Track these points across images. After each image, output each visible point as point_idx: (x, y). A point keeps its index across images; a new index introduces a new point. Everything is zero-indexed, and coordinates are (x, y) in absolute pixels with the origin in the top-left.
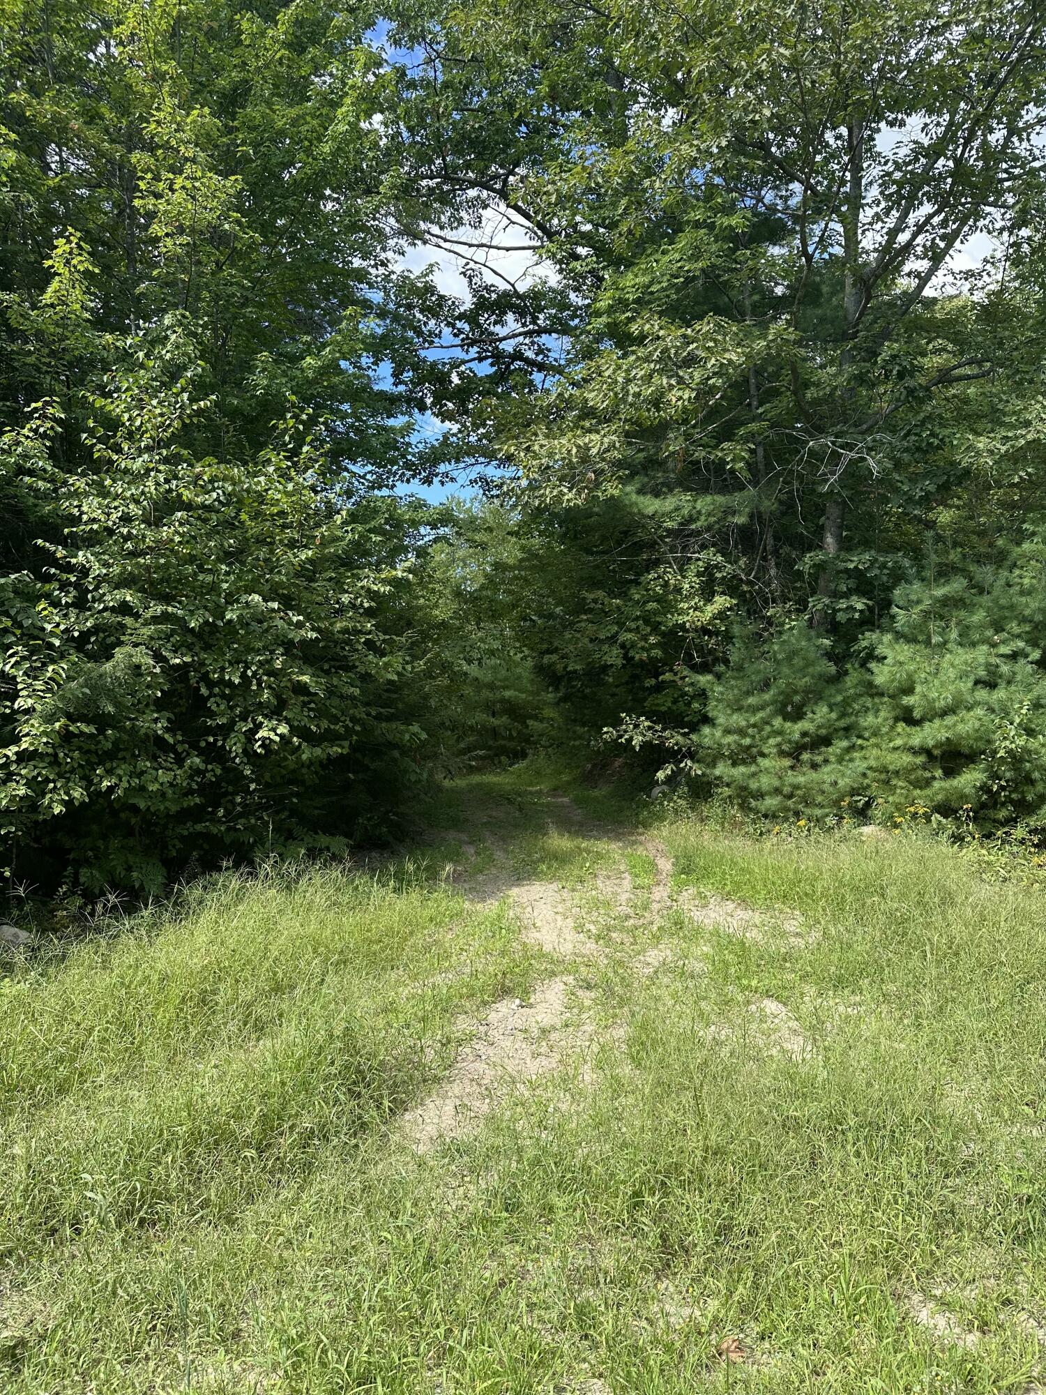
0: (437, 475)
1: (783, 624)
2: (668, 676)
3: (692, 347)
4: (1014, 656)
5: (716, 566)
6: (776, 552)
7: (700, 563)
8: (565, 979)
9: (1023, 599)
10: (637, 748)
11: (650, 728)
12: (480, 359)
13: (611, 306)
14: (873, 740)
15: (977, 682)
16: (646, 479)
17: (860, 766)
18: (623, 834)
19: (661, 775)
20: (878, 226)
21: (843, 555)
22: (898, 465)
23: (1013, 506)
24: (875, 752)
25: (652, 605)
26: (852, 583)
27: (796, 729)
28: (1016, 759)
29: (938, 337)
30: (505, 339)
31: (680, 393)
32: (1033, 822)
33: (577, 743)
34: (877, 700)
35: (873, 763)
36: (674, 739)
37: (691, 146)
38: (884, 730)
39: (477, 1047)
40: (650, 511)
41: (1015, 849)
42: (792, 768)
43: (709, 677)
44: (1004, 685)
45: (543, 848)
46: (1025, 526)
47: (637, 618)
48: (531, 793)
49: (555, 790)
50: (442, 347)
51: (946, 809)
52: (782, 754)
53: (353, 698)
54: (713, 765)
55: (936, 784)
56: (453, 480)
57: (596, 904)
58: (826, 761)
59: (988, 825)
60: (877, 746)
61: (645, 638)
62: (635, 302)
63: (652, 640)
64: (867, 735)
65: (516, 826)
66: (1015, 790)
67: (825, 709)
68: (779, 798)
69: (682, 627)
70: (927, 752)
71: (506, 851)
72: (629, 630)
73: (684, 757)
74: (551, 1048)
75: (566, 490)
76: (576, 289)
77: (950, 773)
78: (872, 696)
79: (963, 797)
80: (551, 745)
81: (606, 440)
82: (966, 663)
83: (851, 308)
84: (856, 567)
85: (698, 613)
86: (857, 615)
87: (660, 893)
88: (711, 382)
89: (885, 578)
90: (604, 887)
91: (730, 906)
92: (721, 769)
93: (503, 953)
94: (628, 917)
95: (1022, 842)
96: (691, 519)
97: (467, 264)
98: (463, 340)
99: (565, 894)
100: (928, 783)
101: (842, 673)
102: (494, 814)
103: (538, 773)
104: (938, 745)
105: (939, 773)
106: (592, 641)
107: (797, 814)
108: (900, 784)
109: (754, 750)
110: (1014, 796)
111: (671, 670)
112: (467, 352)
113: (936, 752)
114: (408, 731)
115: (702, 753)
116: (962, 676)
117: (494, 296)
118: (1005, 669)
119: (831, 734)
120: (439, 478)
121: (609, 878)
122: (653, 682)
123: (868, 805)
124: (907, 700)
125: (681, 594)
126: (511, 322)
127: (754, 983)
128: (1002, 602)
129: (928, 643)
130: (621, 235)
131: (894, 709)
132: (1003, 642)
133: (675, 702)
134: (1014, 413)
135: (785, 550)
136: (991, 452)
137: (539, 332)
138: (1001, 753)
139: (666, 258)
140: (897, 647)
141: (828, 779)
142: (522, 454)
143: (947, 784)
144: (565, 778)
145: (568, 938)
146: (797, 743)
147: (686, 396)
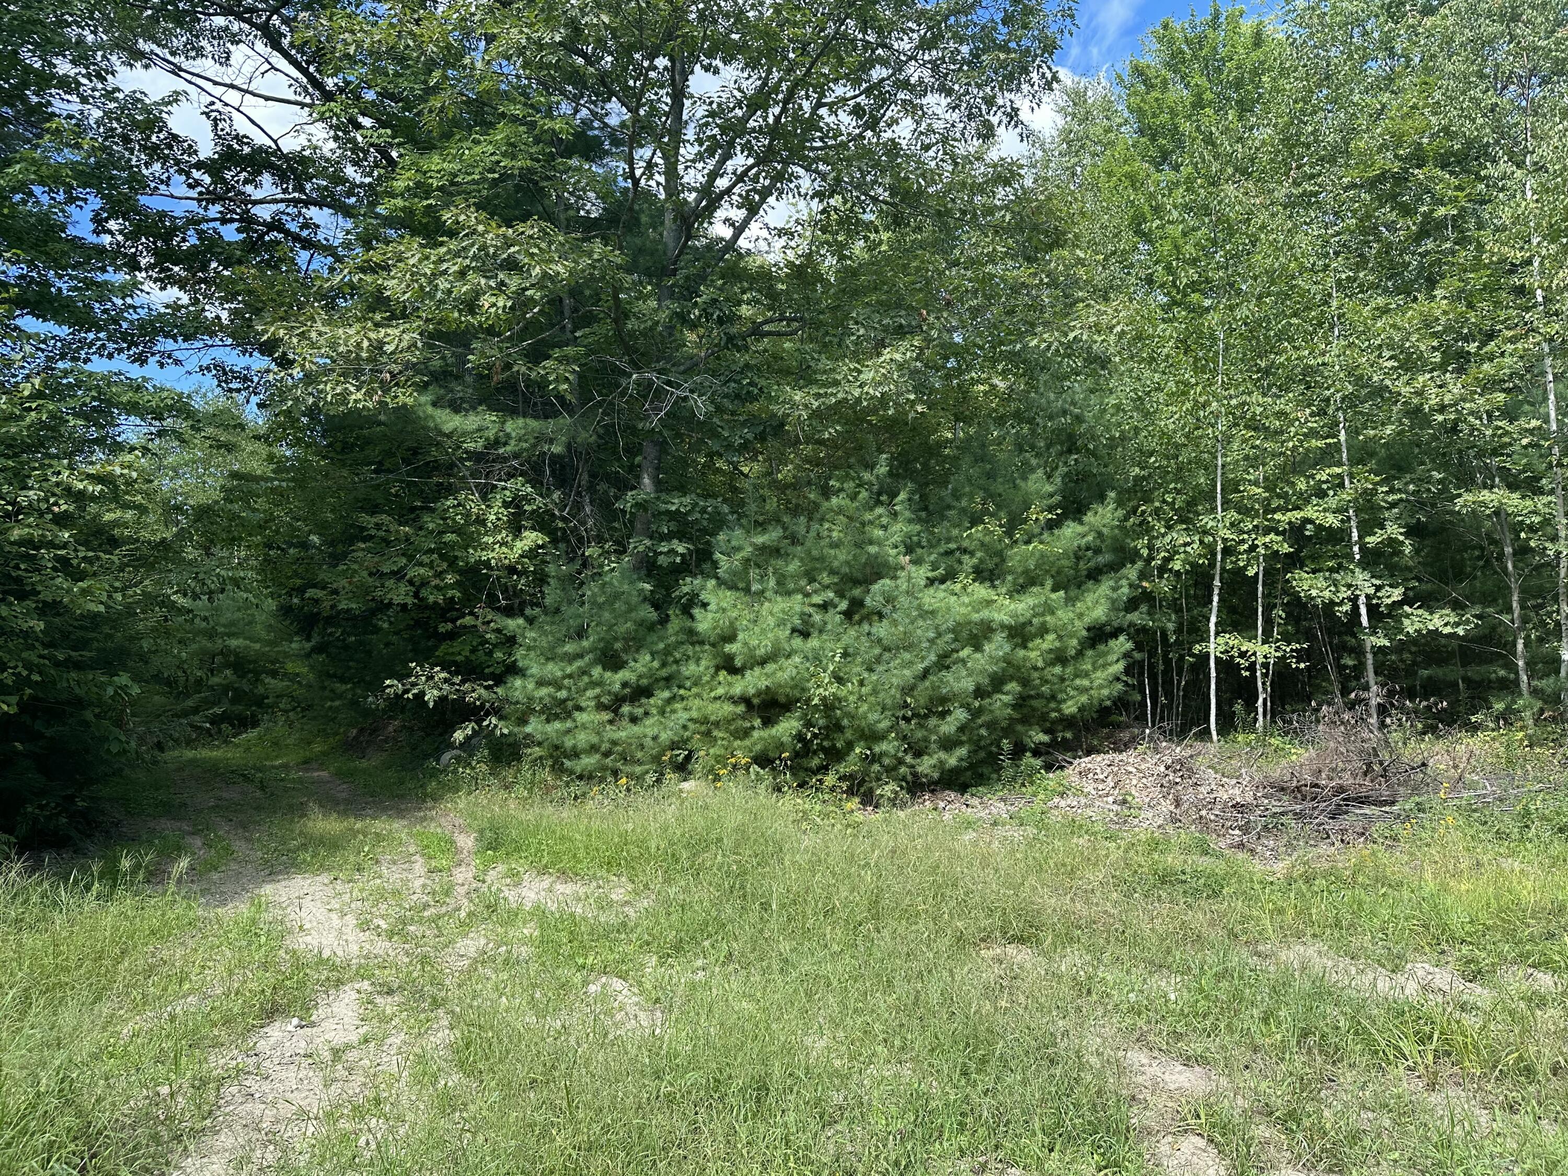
0: (153, 354)
1: (601, 566)
2: (468, 620)
3: (512, 250)
4: (824, 607)
5: (524, 498)
6: (591, 488)
7: (508, 493)
8: (357, 986)
9: (832, 552)
10: (431, 705)
11: (446, 680)
12: (224, 221)
13: (408, 189)
14: (695, 690)
15: (794, 630)
16: (442, 391)
17: (683, 716)
18: (406, 809)
19: (459, 736)
20: (700, 165)
21: (664, 496)
22: (719, 409)
23: (818, 463)
24: (697, 702)
25: (449, 537)
26: (673, 526)
27: (616, 680)
28: (829, 706)
29: (751, 289)
30: (261, 202)
31: (493, 299)
32: (843, 769)
33: (337, 703)
34: (698, 648)
35: (694, 714)
36: (476, 693)
37: (521, 32)
38: (706, 679)
39: (247, 1083)
40: (447, 427)
41: (826, 797)
42: (611, 722)
43: (521, 621)
44: (816, 634)
45: (301, 833)
46: (831, 483)
47: (431, 551)
48: (274, 767)
49: (305, 762)
50: (172, 196)
51: (763, 760)
52: (601, 707)
53: (27, 634)
54: (523, 721)
55: (756, 734)
56: (177, 362)
57: (381, 895)
58: (646, 714)
59: (802, 774)
60: (698, 695)
61: (439, 575)
62: (440, 189)
63: (450, 579)
64: (688, 684)
65: (258, 808)
66: (827, 737)
67: (648, 657)
68: (598, 756)
69: (487, 564)
70: (745, 700)
71: (248, 840)
72: (421, 564)
73: (487, 714)
74: (350, 1070)
75: (352, 389)
76: (355, 163)
77: (768, 722)
78: (693, 644)
79: (781, 746)
80: (294, 709)
81: (406, 337)
82: (783, 611)
83: (671, 245)
84: (678, 510)
85: (504, 549)
86: (678, 560)
87: (463, 875)
88: (528, 293)
89: (705, 523)
90: (391, 875)
91: (547, 881)
92: (534, 727)
93: (265, 966)
94: (426, 906)
95: (832, 789)
96: (497, 443)
97: (213, 103)
98: (200, 193)
99: (339, 886)
100: (746, 733)
101: (664, 620)
102: (225, 795)
103: (275, 744)
104: (759, 693)
105: (757, 722)
106: (371, 574)
107: (615, 773)
108: (721, 735)
109: (570, 704)
110: (825, 743)
111: (472, 613)
112: (206, 209)
113: (756, 701)
114: (111, 683)
115: (508, 709)
116: (781, 623)
117: (247, 150)
118: (817, 618)
119: (650, 685)
120: (157, 358)
121: (394, 863)
122: (450, 626)
123: (688, 758)
124: (729, 648)
125: (485, 525)
126: (267, 186)
127: (590, 961)
128: (815, 553)
129: (747, 590)
130: (431, 111)
131: (715, 657)
132: (815, 592)
133: (474, 651)
134: (825, 372)
135: (602, 487)
136: (806, 406)
137: (307, 203)
138: (816, 701)
139: (478, 149)
140: (720, 593)
141: (650, 732)
142: (295, 340)
143: (765, 734)
144: (317, 748)
145: (350, 939)
146: (616, 695)
147: (500, 304)
